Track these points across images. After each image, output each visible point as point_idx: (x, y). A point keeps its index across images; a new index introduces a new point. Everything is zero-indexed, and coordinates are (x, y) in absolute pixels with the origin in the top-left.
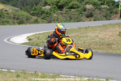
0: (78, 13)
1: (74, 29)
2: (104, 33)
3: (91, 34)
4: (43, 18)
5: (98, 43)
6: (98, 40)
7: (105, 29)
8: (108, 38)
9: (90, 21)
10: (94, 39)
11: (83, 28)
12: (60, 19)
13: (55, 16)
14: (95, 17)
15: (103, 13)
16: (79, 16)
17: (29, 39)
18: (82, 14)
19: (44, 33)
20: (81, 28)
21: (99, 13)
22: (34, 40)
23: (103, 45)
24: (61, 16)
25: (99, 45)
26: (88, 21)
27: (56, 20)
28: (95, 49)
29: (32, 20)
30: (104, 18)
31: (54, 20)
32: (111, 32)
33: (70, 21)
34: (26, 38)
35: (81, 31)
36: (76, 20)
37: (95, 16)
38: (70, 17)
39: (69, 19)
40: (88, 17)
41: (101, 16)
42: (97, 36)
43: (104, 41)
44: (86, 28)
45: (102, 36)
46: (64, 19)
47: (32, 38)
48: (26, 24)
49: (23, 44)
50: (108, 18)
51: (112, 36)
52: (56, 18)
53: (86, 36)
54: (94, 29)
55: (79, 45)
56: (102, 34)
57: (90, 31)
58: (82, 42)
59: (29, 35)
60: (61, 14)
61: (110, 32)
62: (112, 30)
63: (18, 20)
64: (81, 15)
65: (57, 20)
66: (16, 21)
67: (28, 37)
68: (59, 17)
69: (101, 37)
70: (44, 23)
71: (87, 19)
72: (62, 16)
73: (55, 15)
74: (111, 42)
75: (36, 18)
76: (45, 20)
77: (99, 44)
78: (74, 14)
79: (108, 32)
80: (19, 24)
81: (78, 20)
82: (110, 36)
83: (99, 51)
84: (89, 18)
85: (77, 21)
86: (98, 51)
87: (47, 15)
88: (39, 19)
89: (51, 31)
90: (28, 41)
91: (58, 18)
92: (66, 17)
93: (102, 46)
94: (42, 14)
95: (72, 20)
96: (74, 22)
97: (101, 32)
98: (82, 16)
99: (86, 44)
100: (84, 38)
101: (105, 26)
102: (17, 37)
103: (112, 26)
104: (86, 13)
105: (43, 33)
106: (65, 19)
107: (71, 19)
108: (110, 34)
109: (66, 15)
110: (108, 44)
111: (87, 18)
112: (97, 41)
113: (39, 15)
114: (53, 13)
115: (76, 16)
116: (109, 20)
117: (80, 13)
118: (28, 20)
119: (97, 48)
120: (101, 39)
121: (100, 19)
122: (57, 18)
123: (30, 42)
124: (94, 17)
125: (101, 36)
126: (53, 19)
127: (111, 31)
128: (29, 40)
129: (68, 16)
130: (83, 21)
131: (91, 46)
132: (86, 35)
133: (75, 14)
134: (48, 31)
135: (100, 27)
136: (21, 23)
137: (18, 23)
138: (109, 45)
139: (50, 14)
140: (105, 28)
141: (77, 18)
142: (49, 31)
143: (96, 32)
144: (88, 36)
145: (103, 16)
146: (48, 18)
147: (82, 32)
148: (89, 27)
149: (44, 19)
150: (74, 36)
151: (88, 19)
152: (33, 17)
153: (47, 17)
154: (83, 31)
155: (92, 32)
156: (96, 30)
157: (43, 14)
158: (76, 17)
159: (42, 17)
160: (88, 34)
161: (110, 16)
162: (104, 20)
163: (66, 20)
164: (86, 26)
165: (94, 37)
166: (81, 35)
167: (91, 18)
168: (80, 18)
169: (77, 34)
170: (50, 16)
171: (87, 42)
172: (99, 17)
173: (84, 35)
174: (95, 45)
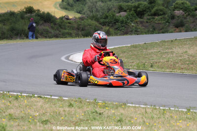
0: (163, 22)
1: (156, 43)
3: (178, 50)
4: (117, 29)
5: (187, 61)
6: (186, 57)
9: (181, 32)
10: (181, 56)
11: (168, 41)
12: (139, 30)
13: (133, 26)
14: (187, 27)
16: (165, 25)
18: (169, 23)
20: (165, 42)
21: (192, 21)
23: (192, 64)
26: (177, 32)
27: (134, 31)
28: (182, 69)
31: (132, 31)
33: (152, 33)
35: (165, 45)
36: (161, 31)
37: (187, 25)
38: (153, 26)
39: (151, 30)
40: (177, 26)
41: (195, 26)
42: (186, 52)
44: (172, 41)
46: (144, 29)
54: (182, 42)
55: (160, 64)
56: (192, 50)
57: (178, 45)
58: (165, 60)
60: (141, 22)
63: (83, 32)
64: (167, 24)
65: (136, 31)
66: (80, 33)
68: (138, 27)
69: (190, 54)
70: (117, 35)
72: (142, 26)
73: (132, 24)
75: (107, 28)
77: (187, 63)
78: (158, 23)
80: (84, 37)
83: (186, 72)
84: (179, 28)
85: (163, 33)
88: (112, 30)
89: (124, 46)
91: (137, 29)
92: (147, 26)
94: (115, 23)
95: (156, 31)
96: (159, 33)
97: (192, 47)
98: (169, 26)
99: (170, 62)
100: (168, 55)
104: (175, 21)
106: (147, 30)
107: (154, 29)
109: (147, 24)
111: (175, 29)
112: (185, 59)
113: (111, 25)
114: (131, 22)
115: (161, 26)
117: (167, 22)
119: (185, 68)
120: (191, 56)
121: (193, 30)
122: (135, 28)
124: (185, 27)
125: (191, 52)
126: (131, 30)
130: (170, 33)
131: (177, 65)
132: (171, 50)
133: (160, 23)
134: (120, 46)
135: (191, 39)
136: (87, 35)
137: (83, 35)
139: (126, 22)
141: (163, 28)
142: (122, 46)
143: (185, 46)
144: (174, 52)
146: (123, 28)
147: (167, 47)
148: (176, 40)
149: (119, 30)
150: (155, 52)
151: (177, 30)
152: (104, 27)
153: (122, 26)
155: (180, 47)
156: (185, 44)
157: (117, 24)
158: (161, 27)
159: (116, 27)
160: (174, 50)
164: (172, 39)
165: (182, 53)
166: (165, 51)
167: (182, 29)
168: (166, 28)
169: (160, 49)
170: (126, 26)
171: (171, 60)
172: (192, 26)
173: (168, 51)
174: (182, 64)
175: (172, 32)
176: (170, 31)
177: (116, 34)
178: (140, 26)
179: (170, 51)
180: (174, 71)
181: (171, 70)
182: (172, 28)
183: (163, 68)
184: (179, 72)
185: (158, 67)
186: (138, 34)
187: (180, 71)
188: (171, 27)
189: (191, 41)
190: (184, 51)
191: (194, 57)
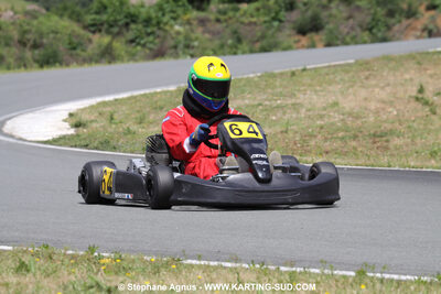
0: (266, 19)
2: (363, 93)
3: (312, 99)
4: (132, 41)
5: (339, 130)
6: (336, 118)
7: (367, 78)
8: (377, 112)
9: (313, 46)
10: (321, 117)
11: (282, 74)
12: (196, 44)
13: (178, 33)
14: (331, 32)
15: (359, 17)
16: (268, 28)
17: (74, 121)
18: (281, 21)
19: (135, 97)
20: (273, 76)
22: (94, 125)
23: (355, 137)
24: (200, 29)
25: (342, 138)
26: (303, 47)
27: (181, 46)
28: (327, 153)
29: (92, 49)
30: (366, 35)
31: (175, 47)
32: (388, 89)
33: (234, 50)
34: (65, 121)
35: (275, 87)
36: (258, 45)
37: (330, 26)
38: (235, 32)
39: (230, 42)
40: (302, 31)
41: (352, 28)
42: (336, 104)
43: (359, 122)
44: (293, 74)
45: (353, 104)
46: (211, 40)
47: (85, 117)
48: (68, 65)
49: (54, 141)
50: (380, 35)
51: (391, 103)
52: (181, 38)
53: (293, 105)
54: (322, 77)
56: (351, 97)
57: (310, 85)
58: (278, 129)
59: (74, 106)
60: (202, 22)
61: (383, 88)
62: (391, 79)
63: (36, 52)
64: (276, 24)
65: (187, 46)
66: (28, 54)
67: (71, 115)
68: (193, 36)
69: (348, 109)
70: (136, 61)
71: (298, 41)
72: (204, 32)
73: (177, 28)
74: (389, 126)
75: (106, 39)
76: (139, 48)
77: (340, 135)
78: (250, 23)
79: (377, 90)
80: (41, 66)
81: (264, 43)
82: (384, 102)
83: (341, 163)
84: (309, 35)
85: (264, 50)
86: (338, 161)
87: (149, 30)
88: (119, 45)
89: (159, 90)
90: (72, 131)
91: (191, 40)
92: (219, 33)
93: (354, 144)
94: (127, 24)
95: (245, 46)
96: (252, 52)
97: (351, 90)
98: (279, 29)
99: (291, 135)
100: (284, 113)
101: (364, 65)
102: (31, 115)
103: (392, 65)
104: (295, 16)
105: (129, 98)
106: (217, 42)
107: (239, 40)
108: (383, 95)
109: (218, 26)
110: (374, 135)
111: (297, 38)
112: (332, 124)
113: (115, 30)
114: (172, 22)
115: (258, 31)
116: (384, 40)
117: (275, 19)
118: (74, 48)
119: (335, 151)
120: (350, 114)
121: (348, 39)
122: (187, 38)
123: (78, 135)
124: (325, 31)
125: (348, 104)
126: (172, 43)
127: (388, 85)
128: (77, 125)
129: (228, 31)
130: (285, 49)
131: (312, 143)
132: (293, 101)
133: (255, 23)
134: (147, 91)
135: (346, 68)
136: (48, 60)
137: (36, 61)
138: (379, 138)
139: (158, 23)
140: (367, 73)
141: (263, 37)
142: (152, 91)
143: (331, 88)
144: (301, 105)
145: (361, 26)
146: (151, 38)
147: (279, 90)
148: (304, 70)
149: (139, 44)
150: (247, 106)
151: (304, 40)
152: (96, 38)
153: (149, 34)
154: (281, 86)
155: (315, 91)
156: (330, 83)
157: (133, 26)
158: (259, 34)
159: (130, 35)
160: (301, 98)
161: (389, 28)
162: (365, 42)
163: (222, 46)
164: (294, 69)
165: (325, 109)
166: (274, 104)
167: (315, 37)
168: (273, 35)
169: (260, 97)
170: (159, 33)
171: (294, 127)
172: (346, 30)
173: (285, 102)
174: (326, 139)
175: (289, 48)
176: (285, 44)
177: (132, 57)
178: (199, 32)
179: (290, 101)
180: (304, 158)
182: (289, 36)
186: (192, 56)
187: (321, 160)
188: (288, 32)
189: (347, 72)
190: (330, 101)
191: (357, 118)
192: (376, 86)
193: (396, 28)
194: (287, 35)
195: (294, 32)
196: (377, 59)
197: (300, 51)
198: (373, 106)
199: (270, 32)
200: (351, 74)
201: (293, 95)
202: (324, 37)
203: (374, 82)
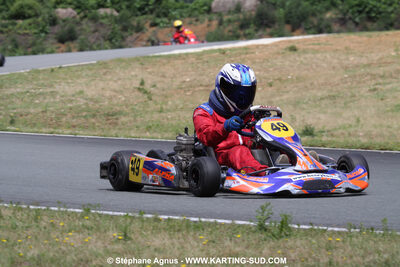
0: (36, 31)
1: (20, 74)
2: (101, 84)
3: (65, 88)
5: (83, 110)
6: (82, 102)
7: (105, 74)
8: (110, 99)
9: (69, 51)
10: (71, 101)
11: (44, 70)
14: (82, 41)
15: (103, 31)
16: (38, 38)
18: (46, 33)
20: (38, 72)
21: (92, 29)
23: (94, 116)
25: (85, 117)
26: (62, 52)
28: (74, 126)
30: (107, 44)
32: (119, 82)
33: (13, 53)
35: (39, 79)
36: (30, 50)
37: (82, 37)
38: (14, 40)
39: (10, 47)
40: (62, 40)
41: (98, 39)
42: (81, 92)
43: (97, 106)
44: (52, 70)
45: (93, 93)
50: (117, 43)
51: (121, 92)
53: (51, 92)
54: (73, 72)
55: (29, 117)
56: (93, 87)
57: (64, 79)
58: (40, 109)
61: (116, 81)
62: (122, 75)
64: (43, 35)
69: (90, 96)
71: (59, 48)
74: (118, 108)
77: (84, 114)
78: (25, 34)
79: (111, 83)
81: (34, 48)
82: (115, 91)
83: (82, 134)
84: (67, 43)
85: (34, 53)
86: (81, 132)
92: (2, 41)
93: (93, 120)
95: (21, 50)
96: (25, 54)
97: (93, 83)
98: (45, 39)
99: (48, 114)
100: (45, 98)
101: (103, 65)
103: (124, 64)
104: (57, 29)
107: (16, 46)
108: (115, 86)
109: (2, 36)
110: (108, 115)
111: (60, 45)
112: (79, 107)
115: (30, 40)
116: (121, 47)
117: (42, 31)
119: (79, 126)
120: (91, 100)
121: (95, 46)
124: (78, 41)
125: (90, 92)
127: (120, 79)
129: (9, 39)
130: (48, 53)
131: (64, 119)
132: (52, 90)
133: (27, 34)
135: (90, 67)
138: (111, 116)
140: (105, 71)
141: (34, 44)
143: (79, 81)
144: (57, 93)
145: (104, 37)
147: (41, 82)
148: (60, 68)
150: (18, 93)
151: (63, 47)
154: (43, 79)
155: (68, 83)
156: (78, 77)
158: (31, 42)
160: (57, 88)
161: (123, 38)
162: (106, 49)
163: (4, 50)
164: (53, 67)
165: (73, 96)
166: (38, 92)
167: (72, 45)
168: (41, 44)
169: (28, 87)
171: (51, 109)
172: (93, 40)
173: (45, 91)
174: (73, 117)
175: (52, 52)
176: (49, 50)
179: (49, 90)
180: (57, 131)
181: (52, 130)
182: (52, 44)
183: (35, 125)
184: (66, 133)
185: (26, 124)
187: (69, 131)
188: (51, 41)
189: (90, 70)
190: (78, 90)
191: (97, 102)
192: (110, 80)
193: (129, 39)
194: (51, 43)
195: (55, 41)
196: (112, 61)
197: (61, 54)
198: (108, 94)
199: (39, 41)
200: (93, 71)
201: (51, 86)
202: (77, 45)
203: (109, 77)
